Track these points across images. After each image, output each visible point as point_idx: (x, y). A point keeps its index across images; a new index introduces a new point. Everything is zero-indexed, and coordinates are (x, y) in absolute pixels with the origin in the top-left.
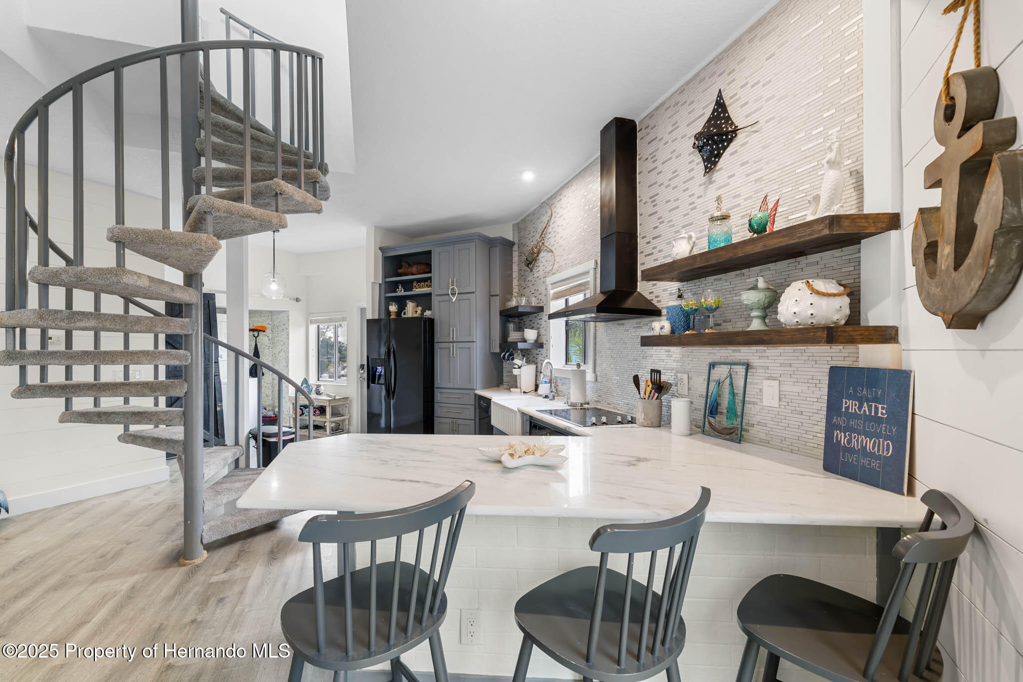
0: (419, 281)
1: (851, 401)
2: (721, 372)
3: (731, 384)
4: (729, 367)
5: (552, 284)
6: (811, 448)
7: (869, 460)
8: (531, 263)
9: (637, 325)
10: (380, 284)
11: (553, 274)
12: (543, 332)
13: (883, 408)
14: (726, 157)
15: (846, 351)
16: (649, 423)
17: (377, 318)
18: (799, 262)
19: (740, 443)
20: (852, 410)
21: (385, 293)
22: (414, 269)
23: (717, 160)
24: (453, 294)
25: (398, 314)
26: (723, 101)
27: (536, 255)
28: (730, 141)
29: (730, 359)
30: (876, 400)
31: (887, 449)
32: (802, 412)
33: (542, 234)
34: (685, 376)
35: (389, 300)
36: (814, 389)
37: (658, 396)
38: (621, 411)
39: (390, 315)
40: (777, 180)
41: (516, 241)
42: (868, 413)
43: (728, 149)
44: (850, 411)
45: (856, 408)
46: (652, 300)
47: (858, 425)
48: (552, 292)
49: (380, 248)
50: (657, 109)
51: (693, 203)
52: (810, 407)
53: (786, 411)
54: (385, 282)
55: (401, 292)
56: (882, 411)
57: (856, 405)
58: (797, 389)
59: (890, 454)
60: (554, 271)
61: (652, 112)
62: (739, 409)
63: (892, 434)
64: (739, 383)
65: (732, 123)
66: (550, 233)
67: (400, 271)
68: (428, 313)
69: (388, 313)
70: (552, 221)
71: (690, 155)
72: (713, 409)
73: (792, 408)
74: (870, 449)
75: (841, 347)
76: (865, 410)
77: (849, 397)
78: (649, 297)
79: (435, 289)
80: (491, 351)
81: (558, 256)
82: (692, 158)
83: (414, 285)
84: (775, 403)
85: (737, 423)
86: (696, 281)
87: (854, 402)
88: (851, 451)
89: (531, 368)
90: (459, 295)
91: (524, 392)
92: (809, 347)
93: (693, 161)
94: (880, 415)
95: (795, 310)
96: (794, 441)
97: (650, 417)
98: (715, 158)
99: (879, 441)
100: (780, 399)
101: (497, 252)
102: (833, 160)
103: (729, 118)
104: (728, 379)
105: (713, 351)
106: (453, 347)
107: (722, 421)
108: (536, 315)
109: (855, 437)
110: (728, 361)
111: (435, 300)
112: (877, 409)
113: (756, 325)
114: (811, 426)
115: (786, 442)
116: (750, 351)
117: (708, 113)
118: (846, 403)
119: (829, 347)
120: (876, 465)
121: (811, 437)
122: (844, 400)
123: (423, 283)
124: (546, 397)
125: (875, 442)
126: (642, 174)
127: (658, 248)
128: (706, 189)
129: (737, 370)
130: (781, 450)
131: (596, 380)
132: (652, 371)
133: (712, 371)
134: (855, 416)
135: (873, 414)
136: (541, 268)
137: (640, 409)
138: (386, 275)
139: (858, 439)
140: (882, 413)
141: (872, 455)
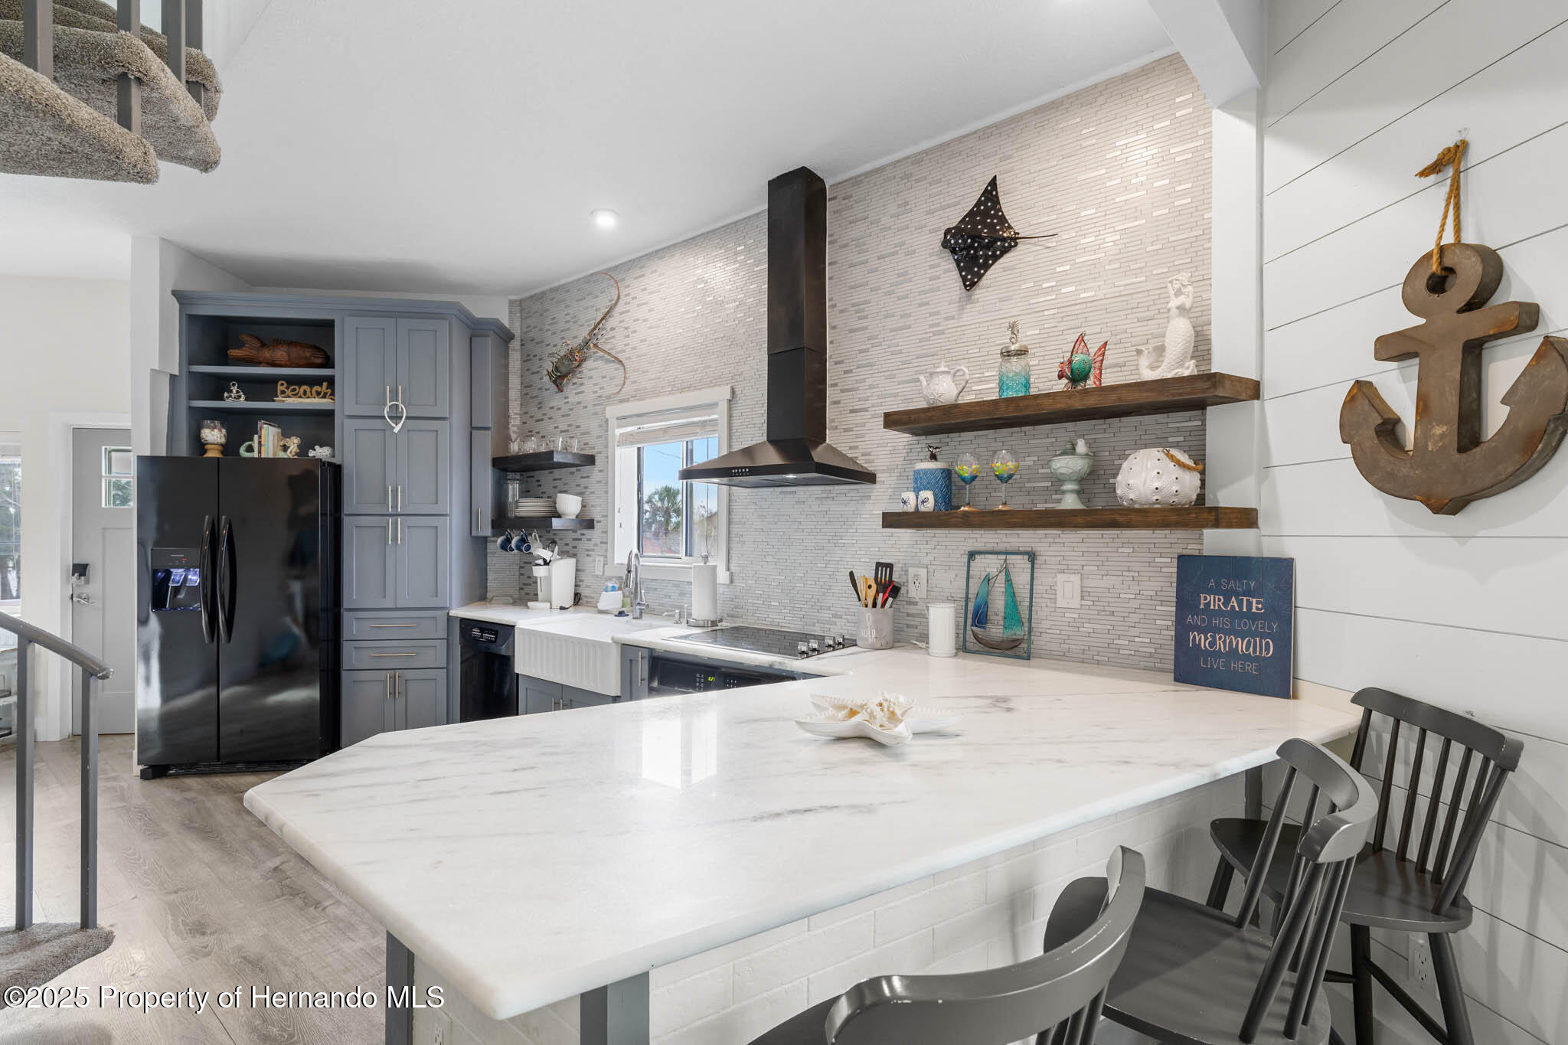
0: (294, 381)
1: (1212, 596)
2: (988, 565)
3: (1009, 580)
4: (1004, 557)
5: (618, 419)
6: (1126, 657)
7: (1241, 664)
8: (563, 377)
9: (825, 495)
10: (173, 377)
11: (621, 401)
12: (592, 500)
13: (1258, 602)
14: (997, 271)
15: (1173, 536)
16: (884, 643)
17: (163, 453)
18: (1110, 424)
19: (1029, 659)
20: (1214, 606)
21: (191, 398)
22: (281, 353)
23: (982, 271)
24: (396, 418)
25: (229, 448)
26: (997, 193)
27: (577, 363)
28: (1005, 251)
29: (1001, 547)
30: (1249, 593)
31: (1269, 649)
32: (1113, 612)
33: (594, 329)
34: (923, 572)
35: (200, 418)
36: (1131, 583)
37: (892, 603)
38: (789, 628)
39: (205, 451)
40: (1079, 316)
41: (517, 331)
42: (1237, 609)
43: (1001, 261)
44: (1212, 607)
45: (1220, 603)
46: (856, 457)
47: (1224, 623)
48: (618, 432)
49: (174, 293)
50: (867, 174)
51: (938, 325)
52: (1126, 605)
53: (1091, 612)
54: (191, 374)
55: (235, 400)
56: (1256, 606)
57: (1219, 600)
58: (1109, 581)
59: (1271, 653)
60: (622, 395)
61: (858, 176)
62: (1025, 615)
63: (1273, 631)
64: (1021, 579)
65: (1010, 227)
66: (612, 329)
67: (234, 353)
68: (321, 452)
69: (200, 446)
70: (618, 310)
71: (931, 255)
72: (980, 617)
73: (1098, 608)
74: (1242, 651)
75: (1167, 532)
76: (1233, 606)
77: (1210, 591)
78: (850, 454)
79: (346, 403)
80: (474, 533)
81: (634, 371)
82: (936, 260)
83: (280, 388)
84: (1076, 603)
85: (1020, 632)
86: (941, 436)
87: (1217, 597)
88: (1217, 654)
89: (568, 564)
90: (412, 423)
91: (562, 608)
92: (1123, 532)
93: (938, 265)
94: (1254, 610)
95: (1157, 485)
96: (1101, 649)
97: (884, 633)
98: (979, 269)
99: (1255, 641)
100: (1082, 598)
101: (488, 347)
102: (1188, 306)
103: (1003, 220)
104: (1003, 573)
105: (972, 536)
106: (395, 524)
107: (996, 630)
108: (574, 469)
109: (1220, 638)
110: (997, 549)
111: (344, 428)
112: (1249, 604)
113: (1070, 502)
114: (1127, 628)
115: (1090, 653)
116: (1035, 536)
117: (968, 205)
118: (1205, 598)
119: (1152, 532)
120: (1251, 669)
121: (1126, 643)
122: (1202, 596)
123: (304, 387)
124: (621, 614)
125: (1249, 643)
126: (834, 266)
127: (869, 382)
128: (962, 308)
129: (1014, 562)
130: (1083, 662)
131: (732, 581)
132: (878, 565)
133: (972, 563)
134: (1219, 613)
135: (1245, 610)
136: (588, 387)
137: (869, 624)
138: (191, 358)
139: (1225, 640)
140: (1257, 608)
141: (1246, 657)
